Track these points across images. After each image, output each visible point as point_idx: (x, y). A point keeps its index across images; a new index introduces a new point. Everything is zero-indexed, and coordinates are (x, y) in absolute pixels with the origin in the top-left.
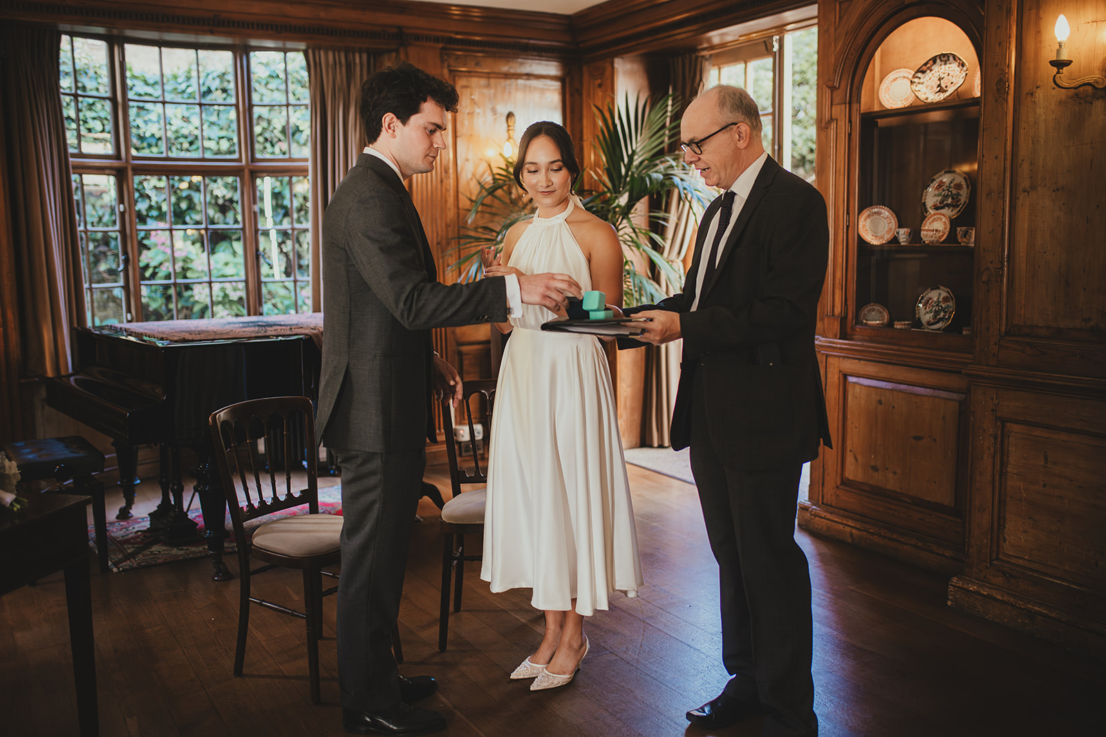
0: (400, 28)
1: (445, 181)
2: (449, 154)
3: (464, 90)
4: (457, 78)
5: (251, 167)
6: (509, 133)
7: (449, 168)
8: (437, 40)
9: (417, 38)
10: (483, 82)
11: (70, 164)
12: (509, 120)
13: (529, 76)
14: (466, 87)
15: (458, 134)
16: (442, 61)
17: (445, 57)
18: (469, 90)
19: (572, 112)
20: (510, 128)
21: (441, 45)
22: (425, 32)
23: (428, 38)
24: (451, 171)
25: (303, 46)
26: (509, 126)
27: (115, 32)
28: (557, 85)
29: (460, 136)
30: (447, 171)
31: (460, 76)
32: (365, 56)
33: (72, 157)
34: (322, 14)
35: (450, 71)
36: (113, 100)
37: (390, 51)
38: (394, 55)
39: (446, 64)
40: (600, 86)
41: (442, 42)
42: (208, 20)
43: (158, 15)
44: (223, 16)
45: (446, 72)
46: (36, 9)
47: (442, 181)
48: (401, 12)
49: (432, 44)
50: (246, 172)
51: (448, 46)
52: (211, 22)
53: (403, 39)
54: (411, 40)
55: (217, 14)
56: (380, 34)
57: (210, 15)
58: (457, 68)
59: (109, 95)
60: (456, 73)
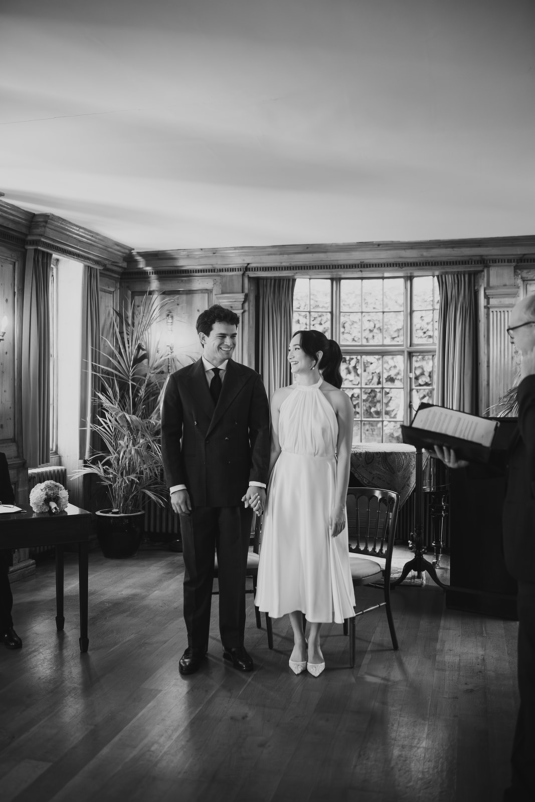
0: (481, 256)
4: (528, 285)
5: (408, 350)
8: (509, 261)
9: (494, 261)
16: (516, 274)
17: (519, 272)
21: (514, 264)
22: (499, 257)
23: (503, 261)
25: (437, 273)
31: (530, 284)
32: (467, 277)
34: (425, 254)
35: (523, 280)
36: (332, 313)
37: (481, 271)
38: (483, 273)
39: (520, 276)
41: (514, 261)
42: (358, 265)
43: (330, 266)
44: (366, 261)
45: (519, 282)
46: (268, 270)
47: (512, 358)
48: (479, 246)
49: (506, 264)
50: (406, 353)
51: (520, 264)
52: (360, 266)
53: (485, 263)
54: (490, 262)
55: (362, 261)
56: (468, 261)
57: (359, 262)
58: (529, 278)
59: (330, 310)
60: (529, 282)
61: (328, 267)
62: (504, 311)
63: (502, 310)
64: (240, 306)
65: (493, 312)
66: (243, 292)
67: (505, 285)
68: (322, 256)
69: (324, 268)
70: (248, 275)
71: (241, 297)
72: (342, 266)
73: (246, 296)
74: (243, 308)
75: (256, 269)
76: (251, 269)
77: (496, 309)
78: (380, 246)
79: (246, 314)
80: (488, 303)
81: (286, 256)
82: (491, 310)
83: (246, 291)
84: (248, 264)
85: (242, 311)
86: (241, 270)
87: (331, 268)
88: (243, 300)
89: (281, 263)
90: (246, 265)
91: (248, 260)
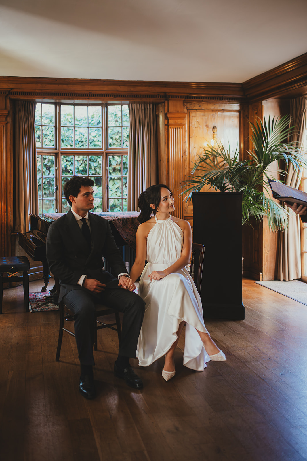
0: (165, 93)
1: (184, 156)
2: (186, 145)
3: (193, 117)
4: (190, 113)
5: (106, 152)
6: (214, 136)
7: (186, 151)
8: (181, 97)
9: (173, 97)
10: (202, 114)
11: (36, 151)
12: (214, 130)
13: (223, 110)
14: (194, 116)
15: (190, 137)
16: (184, 106)
17: (185, 104)
18: (196, 117)
19: (244, 125)
20: (215, 133)
22: (176, 94)
23: (177, 97)
24: (187, 152)
25: (128, 102)
26: (214, 132)
27: (57, 101)
28: (237, 114)
29: (191, 137)
30: (185, 152)
31: (192, 112)
32: (151, 105)
33: (37, 149)
34: (132, 89)
35: (188, 110)
36: (56, 127)
37: (162, 103)
38: (163, 104)
39: (186, 107)
40: (256, 113)
41: (184, 98)
42: (88, 94)
43: (68, 94)
44: (93, 92)
45: (185, 110)
46: (25, 94)
47: (182, 157)
48: (165, 87)
49: (179, 99)
50: (104, 154)
51: (187, 99)
52: (89, 95)
53: (167, 97)
54: (170, 97)
55: (91, 92)
56: (157, 96)
57: (88, 92)
58: (191, 108)
59: (54, 125)
60: (190, 111)
61: (67, 94)
62: (177, 128)
63: (176, 127)
64: (4, 119)
65: (171, 128)
66: (6, 109)
67: (178, 112)
68: (65, 87)
69: (65, 95)
70: (10, 97)
71: (6, 112)
72: (77, 95)
73: (9, 112)
74: (6, 120)
75: (17, 93)
76: (12, 93)
77: (173, 127)
78: (105, 82)
79: (9, 125)
80: (168, 122)
81: (40, 85)
82: (170, 127)
83: (9, 108)
84: (11, 89)
85: (6, 122)
86: (5, 94)
87: (69, 95)
88: (7, 114)
89: (35, 90)
90: (9, 90)
91: (12, 86)
